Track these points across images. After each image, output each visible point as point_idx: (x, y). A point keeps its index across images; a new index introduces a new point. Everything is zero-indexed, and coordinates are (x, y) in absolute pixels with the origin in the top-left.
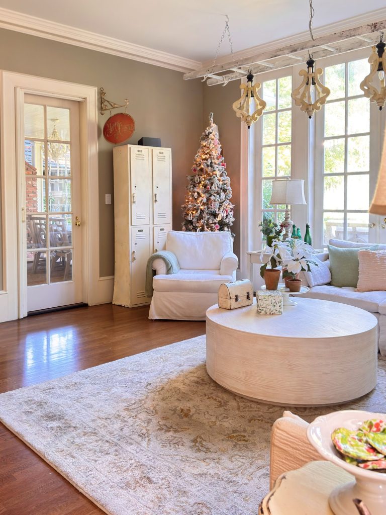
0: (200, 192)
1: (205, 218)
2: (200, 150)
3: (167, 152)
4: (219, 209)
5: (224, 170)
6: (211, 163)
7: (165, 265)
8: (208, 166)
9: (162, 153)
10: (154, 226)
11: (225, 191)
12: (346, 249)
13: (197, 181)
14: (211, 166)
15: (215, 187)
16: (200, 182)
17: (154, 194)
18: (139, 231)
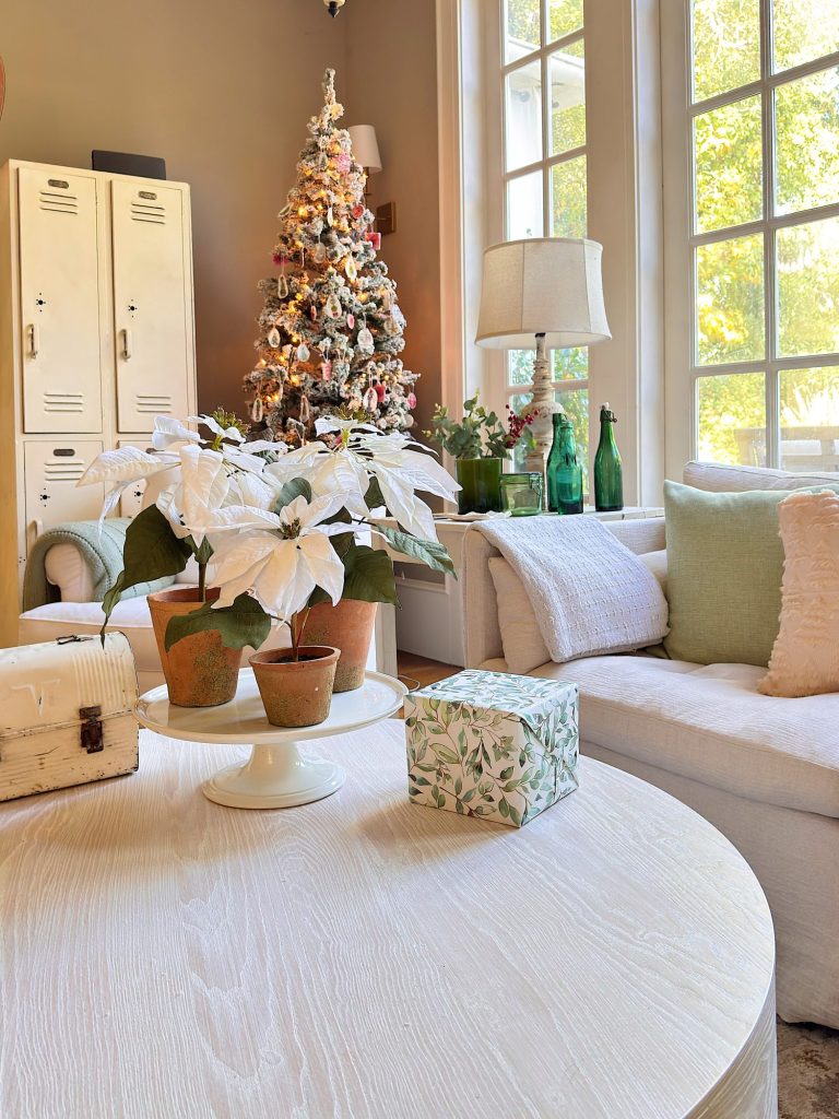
0: (287, 326)
1: (304, 413)
2: (294, 192)
3: (173, 196)
4: (349, 380)
5: (373, 254)
6: (327, 230)
7: (85, 568)
8: (314, 239)
9: (152, 196)
10: (121, 437)
11: (374, 323)
12: (736, 495)
13: (283, 292)
14: (328, 242)
15: (334, 308)
16: (292, 296)
17: (118, 330)
18: (58, 453)
